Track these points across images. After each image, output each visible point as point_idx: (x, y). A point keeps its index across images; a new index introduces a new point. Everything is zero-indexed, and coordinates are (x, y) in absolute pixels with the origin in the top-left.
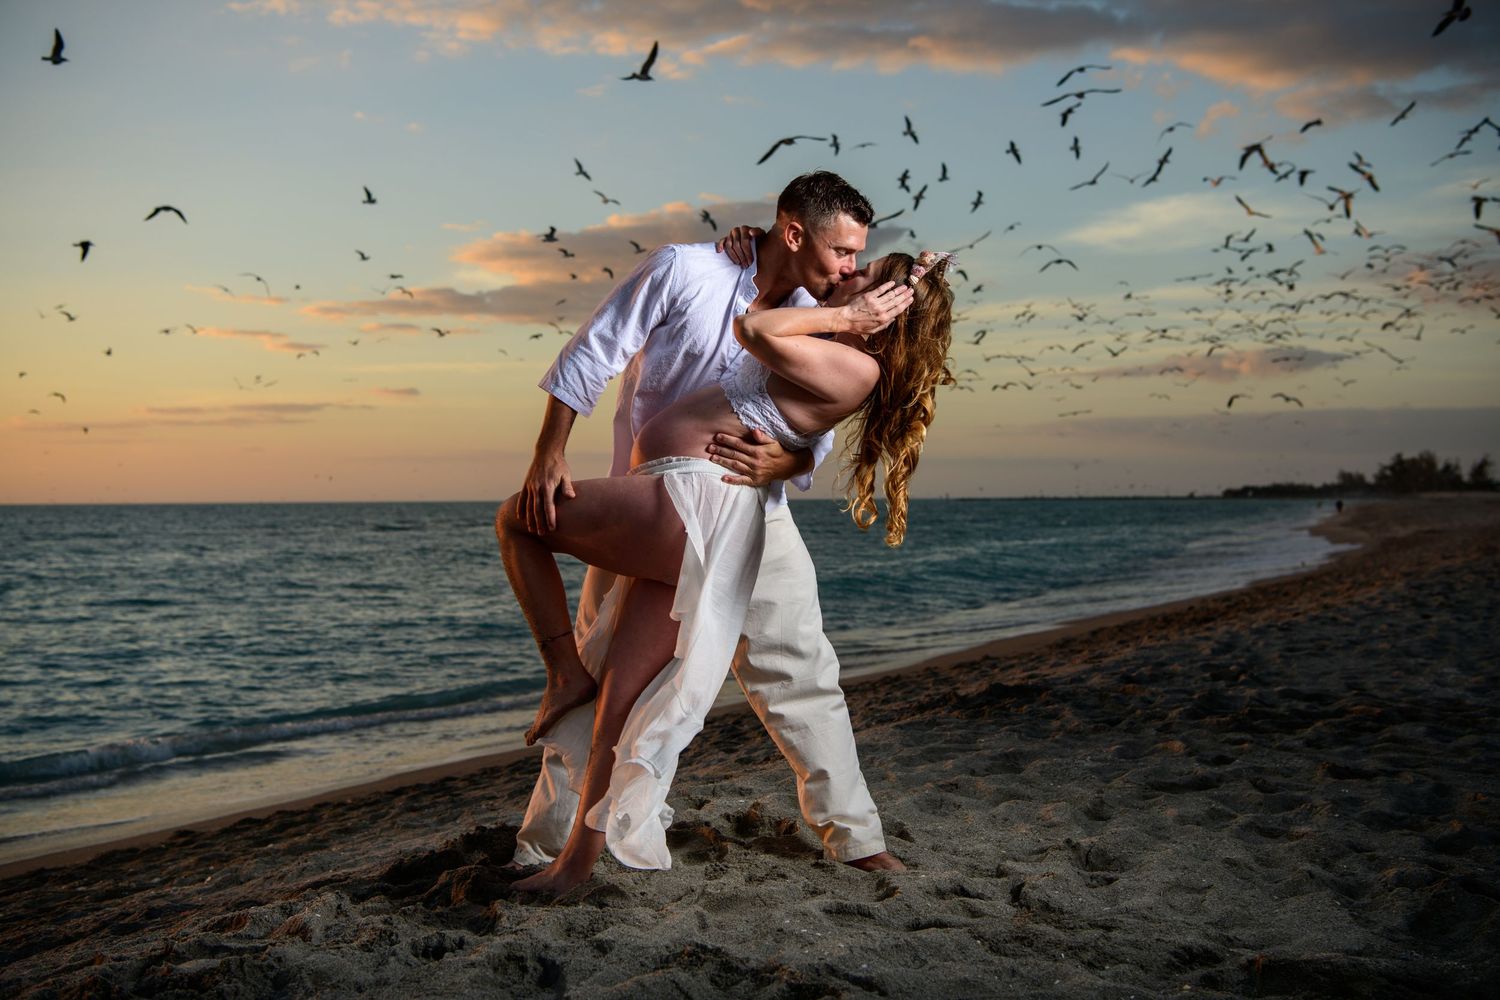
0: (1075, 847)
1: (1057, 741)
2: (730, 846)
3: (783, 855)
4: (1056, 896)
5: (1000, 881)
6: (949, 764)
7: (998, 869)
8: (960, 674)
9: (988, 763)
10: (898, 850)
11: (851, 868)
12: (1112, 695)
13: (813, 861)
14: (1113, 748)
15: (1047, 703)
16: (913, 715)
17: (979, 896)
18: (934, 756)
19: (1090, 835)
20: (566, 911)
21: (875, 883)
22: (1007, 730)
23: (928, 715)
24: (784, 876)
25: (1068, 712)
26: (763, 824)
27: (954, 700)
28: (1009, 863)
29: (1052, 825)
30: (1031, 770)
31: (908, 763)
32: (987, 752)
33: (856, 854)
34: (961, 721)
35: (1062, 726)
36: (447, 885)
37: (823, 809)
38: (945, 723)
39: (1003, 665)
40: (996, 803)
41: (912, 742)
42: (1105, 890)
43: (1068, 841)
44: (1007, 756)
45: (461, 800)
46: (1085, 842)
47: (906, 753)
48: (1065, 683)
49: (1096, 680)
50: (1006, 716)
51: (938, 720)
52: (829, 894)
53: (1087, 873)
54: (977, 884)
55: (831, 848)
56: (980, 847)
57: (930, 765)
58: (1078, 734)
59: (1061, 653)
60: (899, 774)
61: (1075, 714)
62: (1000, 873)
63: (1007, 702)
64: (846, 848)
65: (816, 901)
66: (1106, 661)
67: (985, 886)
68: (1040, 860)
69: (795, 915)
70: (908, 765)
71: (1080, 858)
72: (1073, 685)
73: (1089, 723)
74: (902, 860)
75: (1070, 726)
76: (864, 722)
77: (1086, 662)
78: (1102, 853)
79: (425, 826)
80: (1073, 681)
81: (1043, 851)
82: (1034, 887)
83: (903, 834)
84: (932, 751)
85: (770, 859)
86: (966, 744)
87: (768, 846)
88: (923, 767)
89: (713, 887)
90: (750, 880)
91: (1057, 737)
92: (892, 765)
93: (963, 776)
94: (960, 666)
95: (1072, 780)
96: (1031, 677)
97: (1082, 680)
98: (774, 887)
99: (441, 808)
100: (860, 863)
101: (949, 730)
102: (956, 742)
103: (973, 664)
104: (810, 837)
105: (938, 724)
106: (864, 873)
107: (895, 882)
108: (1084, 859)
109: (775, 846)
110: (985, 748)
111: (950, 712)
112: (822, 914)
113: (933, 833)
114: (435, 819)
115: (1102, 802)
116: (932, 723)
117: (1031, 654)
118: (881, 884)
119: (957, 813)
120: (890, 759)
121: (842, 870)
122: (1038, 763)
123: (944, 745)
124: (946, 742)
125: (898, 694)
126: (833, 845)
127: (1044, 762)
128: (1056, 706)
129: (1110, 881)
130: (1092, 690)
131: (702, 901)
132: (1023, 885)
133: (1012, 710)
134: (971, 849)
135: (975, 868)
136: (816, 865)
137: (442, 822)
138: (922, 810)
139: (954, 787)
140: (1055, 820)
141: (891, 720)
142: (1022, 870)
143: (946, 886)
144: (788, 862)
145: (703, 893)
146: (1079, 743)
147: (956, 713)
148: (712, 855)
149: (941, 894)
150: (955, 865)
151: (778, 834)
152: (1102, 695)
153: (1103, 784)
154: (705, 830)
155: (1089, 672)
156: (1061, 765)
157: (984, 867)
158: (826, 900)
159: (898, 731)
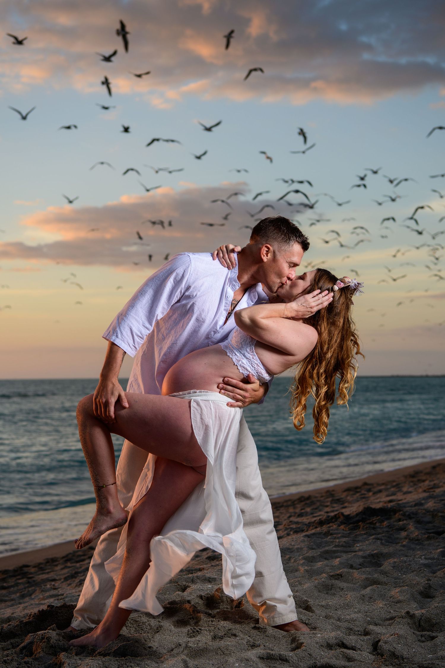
0: (411, 616)
1: (404, 546)
2: (202, 616)
3: (235, 622)
4: (400, 648)
5: (366, 638)
6: (337, 561)
7: (365, 630)
8: (347, 496)
9: (361, 560)
10: (304, 618)
11: (276, 630)
12: (440, 514)
13: (253, 626)
14: (439, 550)
15: (400, 520)
16: (316, 528)
17: (353, 648)
18: (328, 555)
19: (422, 608)
20: (104, 659)
21: (290, 639)
22: (374, 539)
23: (325, 528)
24: (235, 635)
25: (411, 527)
26: (223, 602)
27: (342, 517)
28: (371, 627)
29: (399, 602)
30: (387, 565)
31: (311, 560)
32: (360, 553)
33: (280, 621)
34: (345, 532)
35: (408, 535)
36: (31, 643)
37: (260, 595)
38: (335, 534)
39: (375, 490)
40: (365, 587)
41: (314, 547)
42: (429, 644)
43: (408, 613)
44: (372, 556)
45: (34, 581)
46: (418, 613)
47: (311, 554)
48: (411, 506)
49: (430, 505)
50: (374, 528)
51: (331, 532)
52: (262, 647)
53: (418, 633)
54: (351, 640)
55: (264, 618)
56: (354, 616)
57: (326, 562)
58: (417, 541)
59: (412, 482)
60: (306, 568)
61: (416, 528)
62: (366, 633)
63: (374, 519)
64: (273, 618)
65: (254, 652)
66: (438, 491)
67: (357, 641)
68: (390, 625)
69: (241, 661)
70: (312, 562)
71: (415, 623)
72: (417, 508)
73: (425, 534)
74: (307, 624)
75: (414, 535)
76: (286, 532)
77: (425, 491)
78: (428, 620)
79: (12, 600)
80: (416, 505)
81: (392, 618)
82: (386, 643)
83: (308, 608)
84: (327, 552)
85: (226, 624)
86: (347, 548)
87: (225, 616)
88: (321, 563)
89: (192, 642)
90: (215, 638)
91: (404, 543)
92: (302, 562)
93: (345, 570)
94: (348, 490)
95: (413, 572)
96: (391, 501)
97: (421, 504)
98: (229, 642)
99: (21, 587)
100: (282, 627)
101: (338, 538)
102: (342, 546)
103: (357, 488)
104: (251, 611)
105: (331, 534)
106: (285, 633)
107: (302, 639)
108: (417, 624)
109: (230, 615)
110: (360, 550)
111: (339, 526)
112: (258, 660)
113: (326, 607)
114: (18, 595)
115: (430, 587)
116: (327, 534)
117: (394, 481)
118: (294, 640)
119: (341, 593)
120: (301, 557)
121: (270, 631)
122: (392, 560)
123: (334, 549)
124: (336, 546)
125: (308, 510)
126: (266, 615)
127: (395, 560)
128: (405, 522)
129: (433, 638)
130: (428, 511)
131: (186, 652)
132: (379, 641)
133: (378, 525)
134: (348, 617)
135: (351, 629)
136: (255, 628)
137: (23, 596)
138: (319, 591)
139: (339, 577)
140: (401, 598)
141: (303, 531)
142: (379, 631)
143: (333, 641)
144: (238, 626)
145: (187, 647)
146: (418, 547)
147: (342, 527)
148: (192, 622)
149: (330, 646)
150: (338, 628)
151: (232, 608)
152: (433, 514)
153: (431, 575)
154: (187, 606)
155: (426, 499)
156: (405, 562)
157: (356, 629)
158: (260, 651)
159: (306, 539)
